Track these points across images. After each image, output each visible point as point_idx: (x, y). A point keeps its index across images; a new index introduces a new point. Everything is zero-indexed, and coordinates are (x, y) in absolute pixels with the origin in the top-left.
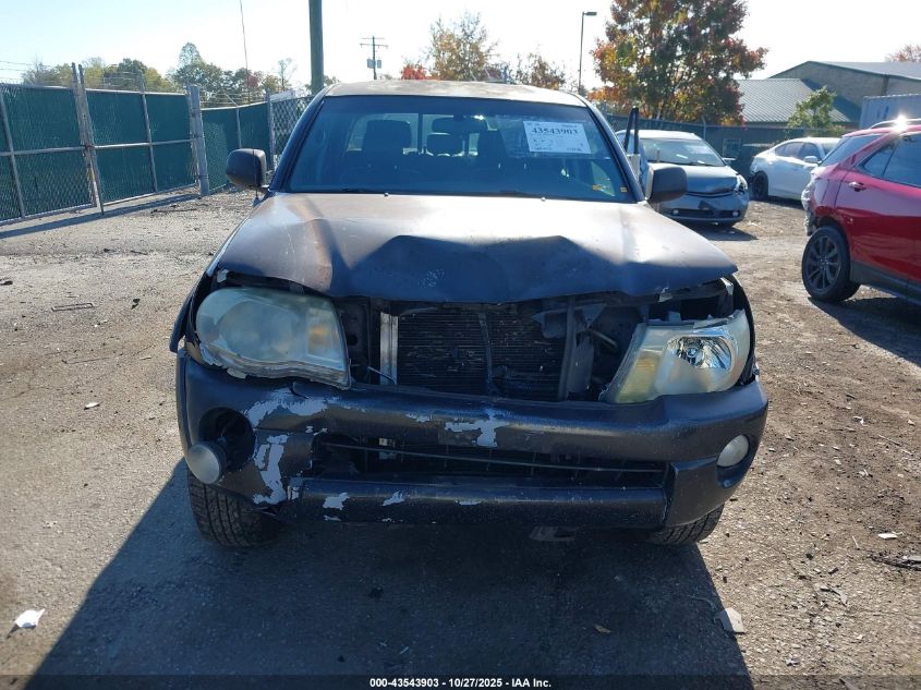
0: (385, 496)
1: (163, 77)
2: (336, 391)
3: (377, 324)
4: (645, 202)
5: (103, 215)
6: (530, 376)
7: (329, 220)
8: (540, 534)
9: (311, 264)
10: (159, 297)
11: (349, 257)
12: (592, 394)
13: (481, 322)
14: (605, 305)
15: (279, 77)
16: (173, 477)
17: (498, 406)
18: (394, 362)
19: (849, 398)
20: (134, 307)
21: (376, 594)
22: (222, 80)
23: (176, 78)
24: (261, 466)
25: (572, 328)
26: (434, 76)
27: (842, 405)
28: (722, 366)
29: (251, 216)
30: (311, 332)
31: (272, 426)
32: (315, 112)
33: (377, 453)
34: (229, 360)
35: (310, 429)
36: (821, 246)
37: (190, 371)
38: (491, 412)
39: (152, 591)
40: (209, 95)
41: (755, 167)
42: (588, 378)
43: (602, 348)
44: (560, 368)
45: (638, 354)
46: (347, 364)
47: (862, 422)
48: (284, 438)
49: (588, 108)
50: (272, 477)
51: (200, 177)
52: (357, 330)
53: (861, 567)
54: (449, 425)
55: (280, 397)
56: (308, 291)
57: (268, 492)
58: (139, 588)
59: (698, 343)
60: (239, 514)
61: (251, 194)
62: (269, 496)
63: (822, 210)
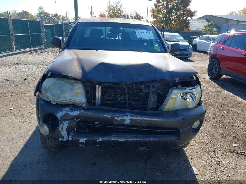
0: (97, 139)
1: (34, 16)
2: (83, 108)
3: (95, 88)
4: (169, 53)
5: (16, 54)
6: (139, 103)
7: (81, 57)
8: (142, 148)
9: (76, 71)
10: (32, 77)
11: (87, 69)
12: (156, 109)
13: (125, 88)
14: (161, 83)
15: (66, 16)
16: (36, 130)
17: (130, 112)
18: (100, 99)
19: (222, 106)
20: (25, 80)
21: (94, 164)
22: (50, 17)
23: (37, 16)
24: (61, 130)
25: (151, 90)
26: (108, 17)
27: (220, 108)
28: (194, 101)
29: (58, 56)
30: (75, 91)
31: (64, 118)
32: (76, 27)
33: (95, 126)
34: (51, 99)
35: (75, 119)
36: (213, 64)
37: (40, 102)
38: (128, 114)
39: (29, 164)
40: (46, 21)
41: (194, 43)
42: (155, 104)
43: (159, 95)
44: (148, 101)
45: (170, 97)
46: (86, 100)
47: (225, 113)
48: (68, 122)
49: (153, 26)
50: (64, 133)
51: (44, 44)
52: (89, 89)
53: (228, 154)
54: (116, 118)
55: (66, 110)
56: (74, 79)
57: (63, 137)
58: (25, 164)
59: (186, 94)
60: (55, 142)
61: (58, 49)
62: (63, 139)
63: (213, 55)
